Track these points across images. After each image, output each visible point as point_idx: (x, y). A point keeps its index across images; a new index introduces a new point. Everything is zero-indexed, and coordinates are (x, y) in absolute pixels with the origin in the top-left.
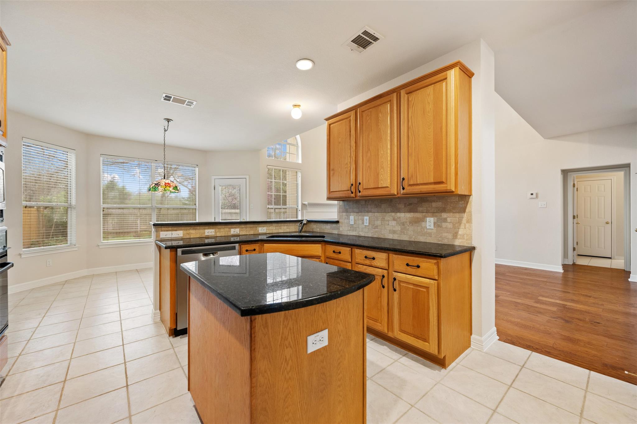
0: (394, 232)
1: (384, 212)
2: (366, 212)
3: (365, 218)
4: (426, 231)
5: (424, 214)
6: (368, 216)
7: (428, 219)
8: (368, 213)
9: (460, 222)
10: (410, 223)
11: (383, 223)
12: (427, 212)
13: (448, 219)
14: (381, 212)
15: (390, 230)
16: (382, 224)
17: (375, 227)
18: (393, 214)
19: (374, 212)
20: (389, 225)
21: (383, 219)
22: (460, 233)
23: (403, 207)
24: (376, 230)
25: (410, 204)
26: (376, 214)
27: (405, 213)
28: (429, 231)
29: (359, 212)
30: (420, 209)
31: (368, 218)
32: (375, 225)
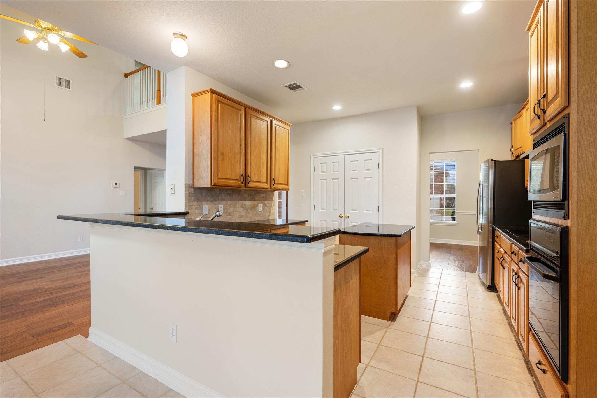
0: (242, 217)
1: (235, 201)
2: (220, 201)
3: (220, 206)
4: (258, 213)
5: (258, 202)
6: (222, 205)
7: (260, 205)
8: (222, 201)
9: (271, 206)
10: (251, 208)
11: (234, 210)
12: (259, 201)
13: (267, 204)
14: (233, 201)
15: (239, 216)
16: (234, 212)
17: (228, 214)
18: (241, 202)
19: (228, 201)
20: (238, 211)
21: (234, 207)
22: (271, 212)
23: (247, 196)
24: (229, 217)
25: (251, 195)
26: (229, 202)
27: (249, 202)
28: (260, 213)
29: (213, 201)
30: (256, 198)
31: (222, 206)
32: (228, 213)
